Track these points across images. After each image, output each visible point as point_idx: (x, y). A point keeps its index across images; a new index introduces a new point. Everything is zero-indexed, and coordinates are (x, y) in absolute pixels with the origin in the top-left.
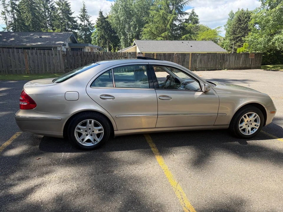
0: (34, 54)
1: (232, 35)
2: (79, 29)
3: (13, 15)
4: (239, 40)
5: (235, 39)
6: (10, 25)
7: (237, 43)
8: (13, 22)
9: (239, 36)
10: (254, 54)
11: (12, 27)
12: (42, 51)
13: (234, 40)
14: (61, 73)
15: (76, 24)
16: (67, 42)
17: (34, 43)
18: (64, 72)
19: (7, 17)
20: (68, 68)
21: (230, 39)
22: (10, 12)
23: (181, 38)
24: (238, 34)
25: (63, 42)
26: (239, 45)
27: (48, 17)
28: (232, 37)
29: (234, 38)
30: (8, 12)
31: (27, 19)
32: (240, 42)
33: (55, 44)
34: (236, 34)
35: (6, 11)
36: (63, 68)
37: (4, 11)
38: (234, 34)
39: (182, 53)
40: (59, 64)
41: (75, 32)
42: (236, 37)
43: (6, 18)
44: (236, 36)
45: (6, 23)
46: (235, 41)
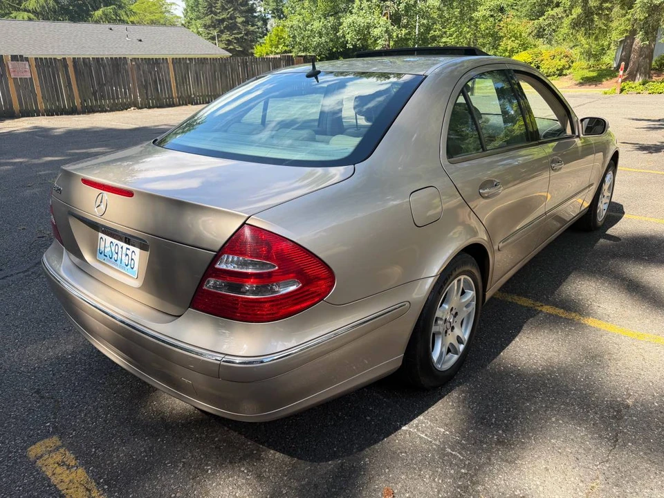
1: (207, 15)
4: (225, 28)
5: (215, 25)
7: (222, 33)
9: (223, 16)
10: (302, 58)
13: (214, 27)
21: (205, 26)
23: (91, 16)
24: (220, 12)
26: (228, 40)
28: (207, 20)
29: (212, 22)
32: (228, 33)
34: (216, 14)
38: (212, 12)
39: (149, 59)
42: (216, 20)
44: (217, 18)
46: (218, 29)
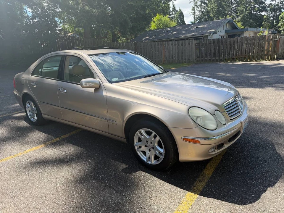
0: (170, 45)
2: (266, 11)
3: (201, 8)
6: (197, 18)
8: (200, 15)
11: (198, 20)
12: (177, 42)
14: (192, 62)
15: (264, 5)
16: (224, 29)
17: (189, 34)
18: (194, 61)
19: (196, 11)
20: (199, 57)
22: (199, 7)
25: (214, 29)
27: (235, 4)
30: (197, 6)
31: (212, 10)
33: (206, 33)
35: (196, 6)
36: (195, 57)
37: (194, 7)
40: (191, 53)
41: (262, 15)
43: (195, 13)
45: (194, 17)
